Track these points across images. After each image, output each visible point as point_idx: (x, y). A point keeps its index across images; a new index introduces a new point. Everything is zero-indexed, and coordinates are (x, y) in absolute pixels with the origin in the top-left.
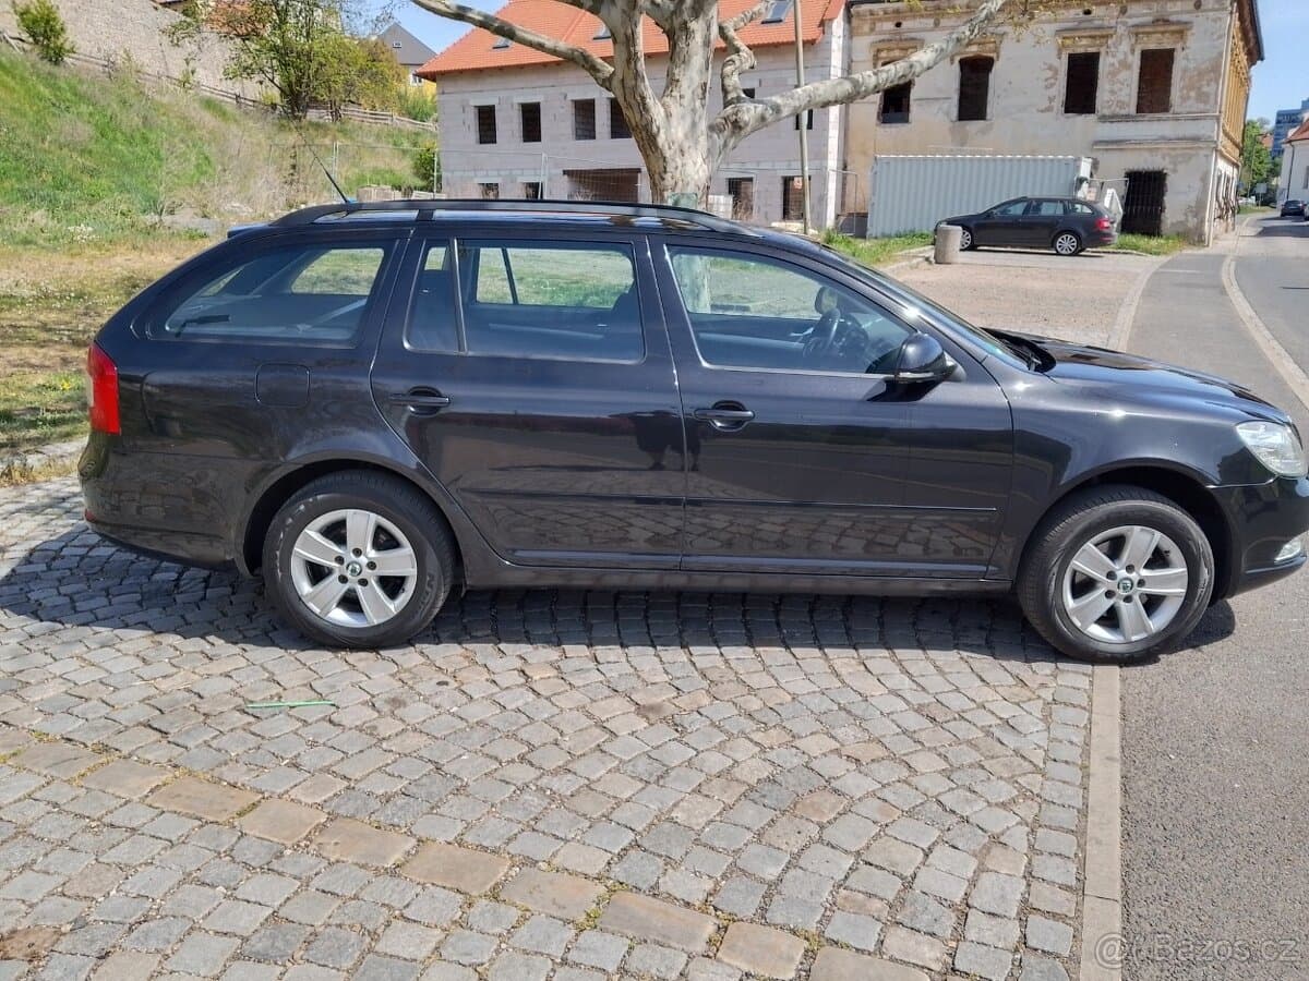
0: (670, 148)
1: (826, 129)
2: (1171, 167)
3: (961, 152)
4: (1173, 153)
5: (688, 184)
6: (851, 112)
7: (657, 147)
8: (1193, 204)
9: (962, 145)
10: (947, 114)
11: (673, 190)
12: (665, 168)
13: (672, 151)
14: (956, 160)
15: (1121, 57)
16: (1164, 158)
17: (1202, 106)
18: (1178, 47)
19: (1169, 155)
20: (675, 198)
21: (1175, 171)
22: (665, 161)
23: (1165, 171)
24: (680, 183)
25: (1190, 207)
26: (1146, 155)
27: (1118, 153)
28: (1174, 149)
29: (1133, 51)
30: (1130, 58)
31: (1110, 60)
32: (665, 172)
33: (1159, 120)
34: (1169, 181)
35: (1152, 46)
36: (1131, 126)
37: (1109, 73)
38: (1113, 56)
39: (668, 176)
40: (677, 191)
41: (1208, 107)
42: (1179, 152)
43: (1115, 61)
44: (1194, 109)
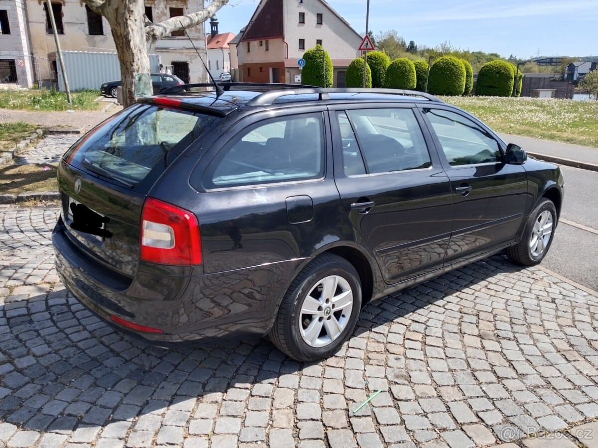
0: (135, 48)
1: (19, 35)
2: (190, 60)
3: (93, 50)
4: (190, 54)
5: (144, 69)
6: (30, 27)
7: (130, 48)
8: (201, 77)
9: (94, 46)
10: (84, 31)
11: (138, 71)
12: (133, 59)
13: (136, 50)
14: (84, 53)
15: (162, 10)
16: (186, 56)
17: (198, 34)
18: (185, 7)
19: (188, 55)
20: (139, 76)
21: (191, 62)
22: (133, 56)
23: (188, 62)
24: (141, 68)
25: (200, 78)
26: (179, 55)
27: (166, 54)
28: (189, 53)
29: (166, 7)
30: (165, 10)
31: (157, 11)
32: (133, 61)
33: (182, 39)
34: (190, 67)
35: (174, 6)
36: (170, 41)
37: (157, 17)
38: (158, 9)
39: (135, 64)
40: (140, 72)
41: (200, 35)
42: (192, 54)
43: (159, 11)
44: (195, 36)
